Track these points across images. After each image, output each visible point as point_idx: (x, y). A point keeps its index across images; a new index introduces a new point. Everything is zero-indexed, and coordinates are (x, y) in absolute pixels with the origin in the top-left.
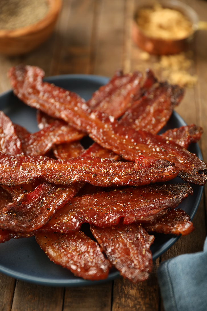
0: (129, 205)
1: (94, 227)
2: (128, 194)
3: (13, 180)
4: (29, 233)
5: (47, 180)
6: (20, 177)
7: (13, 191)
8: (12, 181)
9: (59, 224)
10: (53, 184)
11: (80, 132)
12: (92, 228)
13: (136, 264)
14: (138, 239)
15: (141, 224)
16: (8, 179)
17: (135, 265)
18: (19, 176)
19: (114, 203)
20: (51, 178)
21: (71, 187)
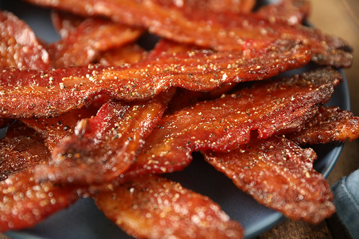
0: (255, 111)
1: (211, 154)
2: (246, 97)
3: (54, 106)
4: (110, 182)
5: (114, 95)
6: (64, 99)
7: (46, 129)
8: (52, 107)
9: (154, 159)
10: (124, 102)
11: (133, 28)
12: (209, 156)
13: (304, 194)
14: (288, 158)
15: (284, 136)
16: (44, 106)
17: (304, 196)
18: (62, 98)
19: (229, 114)
20: (120, 92)
21: (154, 102)
